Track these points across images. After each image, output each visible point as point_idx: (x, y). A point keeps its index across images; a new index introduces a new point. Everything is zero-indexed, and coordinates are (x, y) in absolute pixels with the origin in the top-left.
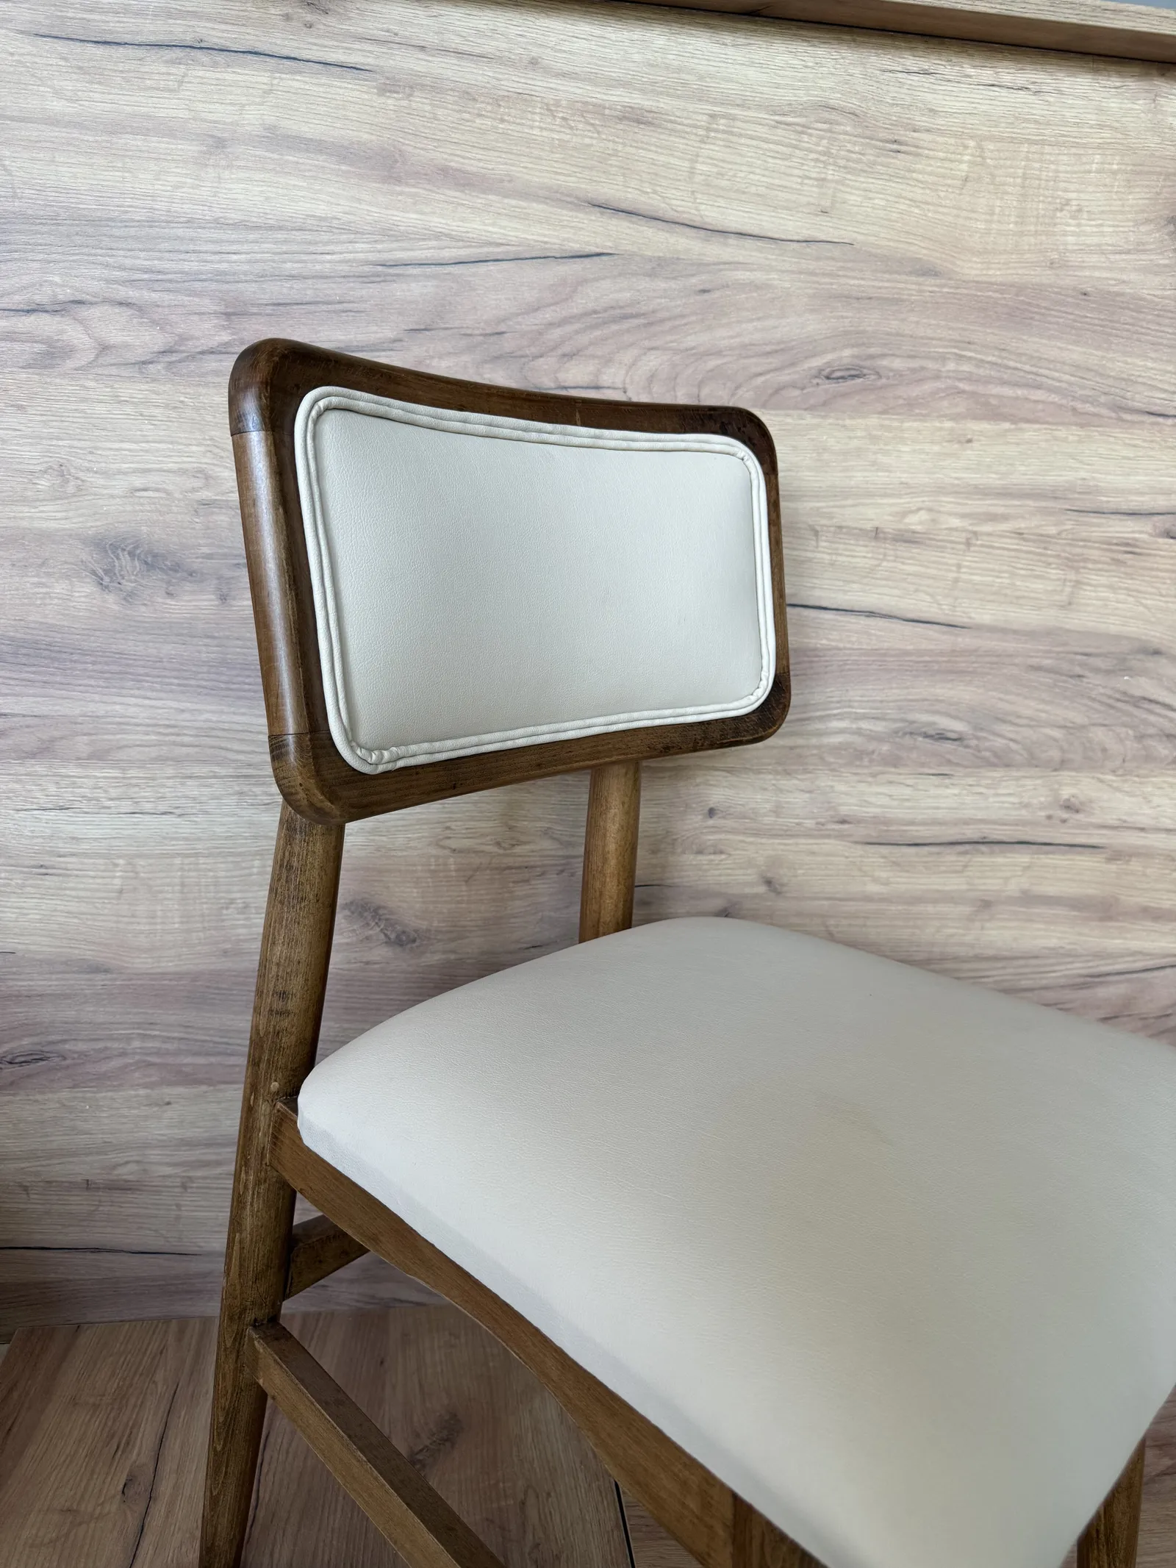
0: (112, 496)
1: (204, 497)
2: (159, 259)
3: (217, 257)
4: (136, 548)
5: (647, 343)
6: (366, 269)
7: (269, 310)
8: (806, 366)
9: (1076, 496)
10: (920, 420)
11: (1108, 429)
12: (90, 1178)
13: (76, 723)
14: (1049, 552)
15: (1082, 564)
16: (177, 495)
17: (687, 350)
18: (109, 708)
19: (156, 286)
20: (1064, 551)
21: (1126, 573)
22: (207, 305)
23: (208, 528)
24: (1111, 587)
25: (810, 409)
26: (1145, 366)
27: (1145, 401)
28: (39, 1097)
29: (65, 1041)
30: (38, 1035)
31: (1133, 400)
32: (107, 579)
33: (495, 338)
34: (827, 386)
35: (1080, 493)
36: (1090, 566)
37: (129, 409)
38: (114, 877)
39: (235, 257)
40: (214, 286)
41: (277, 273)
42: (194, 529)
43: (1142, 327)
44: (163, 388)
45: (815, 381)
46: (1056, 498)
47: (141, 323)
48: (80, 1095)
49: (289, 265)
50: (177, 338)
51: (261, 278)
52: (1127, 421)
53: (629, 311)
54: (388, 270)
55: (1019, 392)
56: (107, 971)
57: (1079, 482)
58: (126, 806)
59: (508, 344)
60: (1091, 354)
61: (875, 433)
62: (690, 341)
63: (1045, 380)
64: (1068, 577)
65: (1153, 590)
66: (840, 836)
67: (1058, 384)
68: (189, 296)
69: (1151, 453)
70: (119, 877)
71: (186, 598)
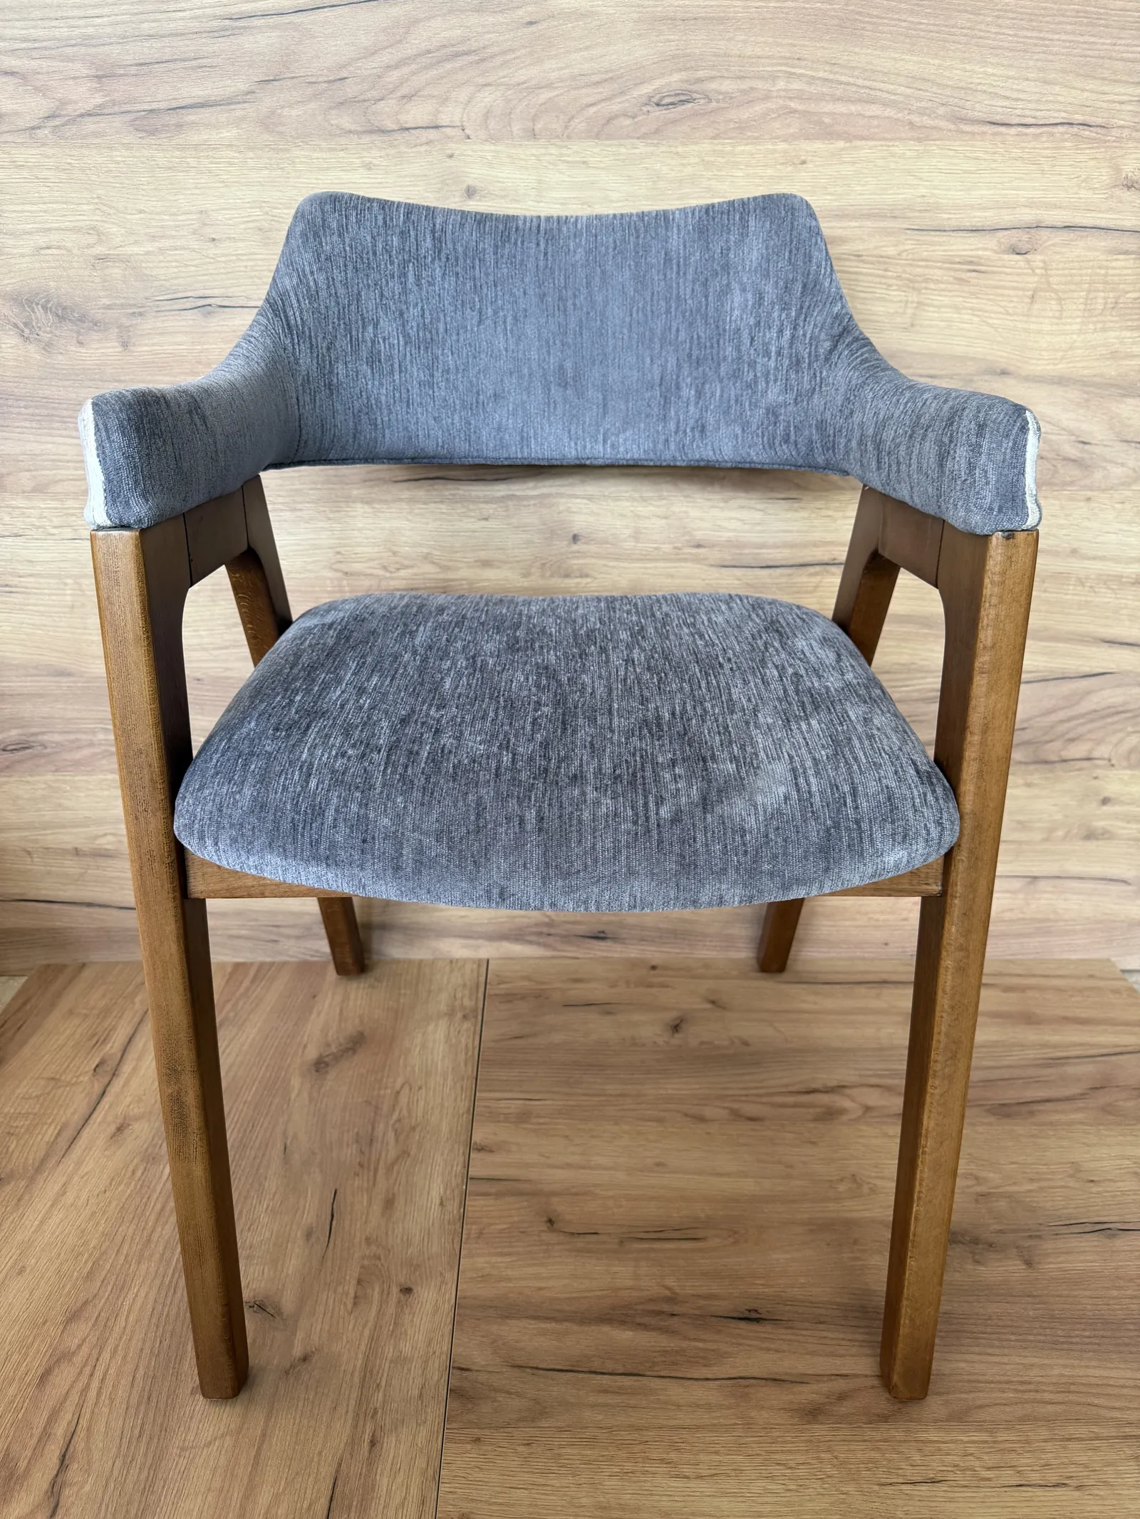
0: (23, 255)
1: (98, 252)
2: (34, 27)
3: (81, 22)
4: (48, 301)
5: (481, 80)
6: (215, 23)
7: (133, 70)
8: (636, 93)
9: (917, 214)
10: (752, 144)
11: (948, 143)
12: (79, 846)
13: (18, 461)
14: (890, 274)
15: (924, 285)
16: (75, 251)
17: (519, 84)
18: (43, 447)
19: (35, 54)
20: (905, 272)
21: (972, 293)
22: (81, 69)
23: (106, 281)
24: (957, 309)
25: (643, 137)
26: (985, 73)
27: (985, 110)
28: (29, 779)
29: (43, 733)
30: (23, 727)
31: (973, 110)
32: (27, 331)
33: (338, 84)
34: (658, 113)
35: (920, 211)
36: (932, 286)
37: (25, 173)
38: (65, 595)
39: (99, 21)
40: (83, 50)
41: (137, 34)
42: (92, 282)
43: (980, 30)
44: (50, 151)
45: (645, 109)
46: (895, 217)
47: (26, 90)
48: (61, 778)
49: (146, 25)
50: (57, 103)
51: (124, 39)
52: (968, 133)
53: (461, 48)
54: (235, 23)
55: (853, 108)
56: (70, 675)
57: (919, 200)
58: (68, 533)
59: (351, 89)
60: (929, 64)
61: (706, 159)
62: (522, 75)
63: (879, 94)
64: (910, 299)
65: (1001, 310)
66: (697, 560)
67: (893, 97)
68: (62, 61)
69: (994, 166)
70: (71, 595)
71: (94, 346)
